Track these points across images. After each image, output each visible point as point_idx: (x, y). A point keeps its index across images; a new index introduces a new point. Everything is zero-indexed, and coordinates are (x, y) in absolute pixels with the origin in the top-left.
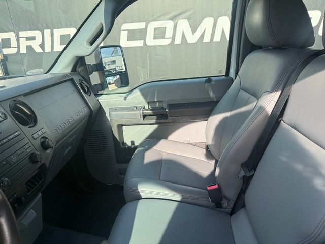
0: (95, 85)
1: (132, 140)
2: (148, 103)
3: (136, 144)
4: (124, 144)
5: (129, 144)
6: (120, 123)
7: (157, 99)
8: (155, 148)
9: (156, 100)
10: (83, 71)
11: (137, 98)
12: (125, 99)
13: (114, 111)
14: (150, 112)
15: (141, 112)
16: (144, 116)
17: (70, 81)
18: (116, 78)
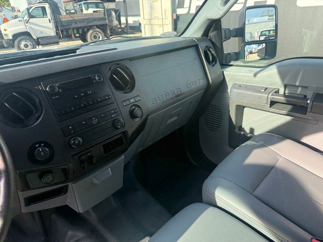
0: (229, 54)
1: (253, 126)
2: (285, 86)
3: (256, 133)
4: (241, 129)
5: (248, 131)
6: (240, 104)
7: (300, 83)
8: (272, 148)
9: (297, 84)
10: (215, 37)
11: (271, 77)
12: (255, 75)
13: (237, 89)
14: (282, 99)
15: (270, 96)
16: (273, 103)
17: (194, 47)
18: (261, 47)
